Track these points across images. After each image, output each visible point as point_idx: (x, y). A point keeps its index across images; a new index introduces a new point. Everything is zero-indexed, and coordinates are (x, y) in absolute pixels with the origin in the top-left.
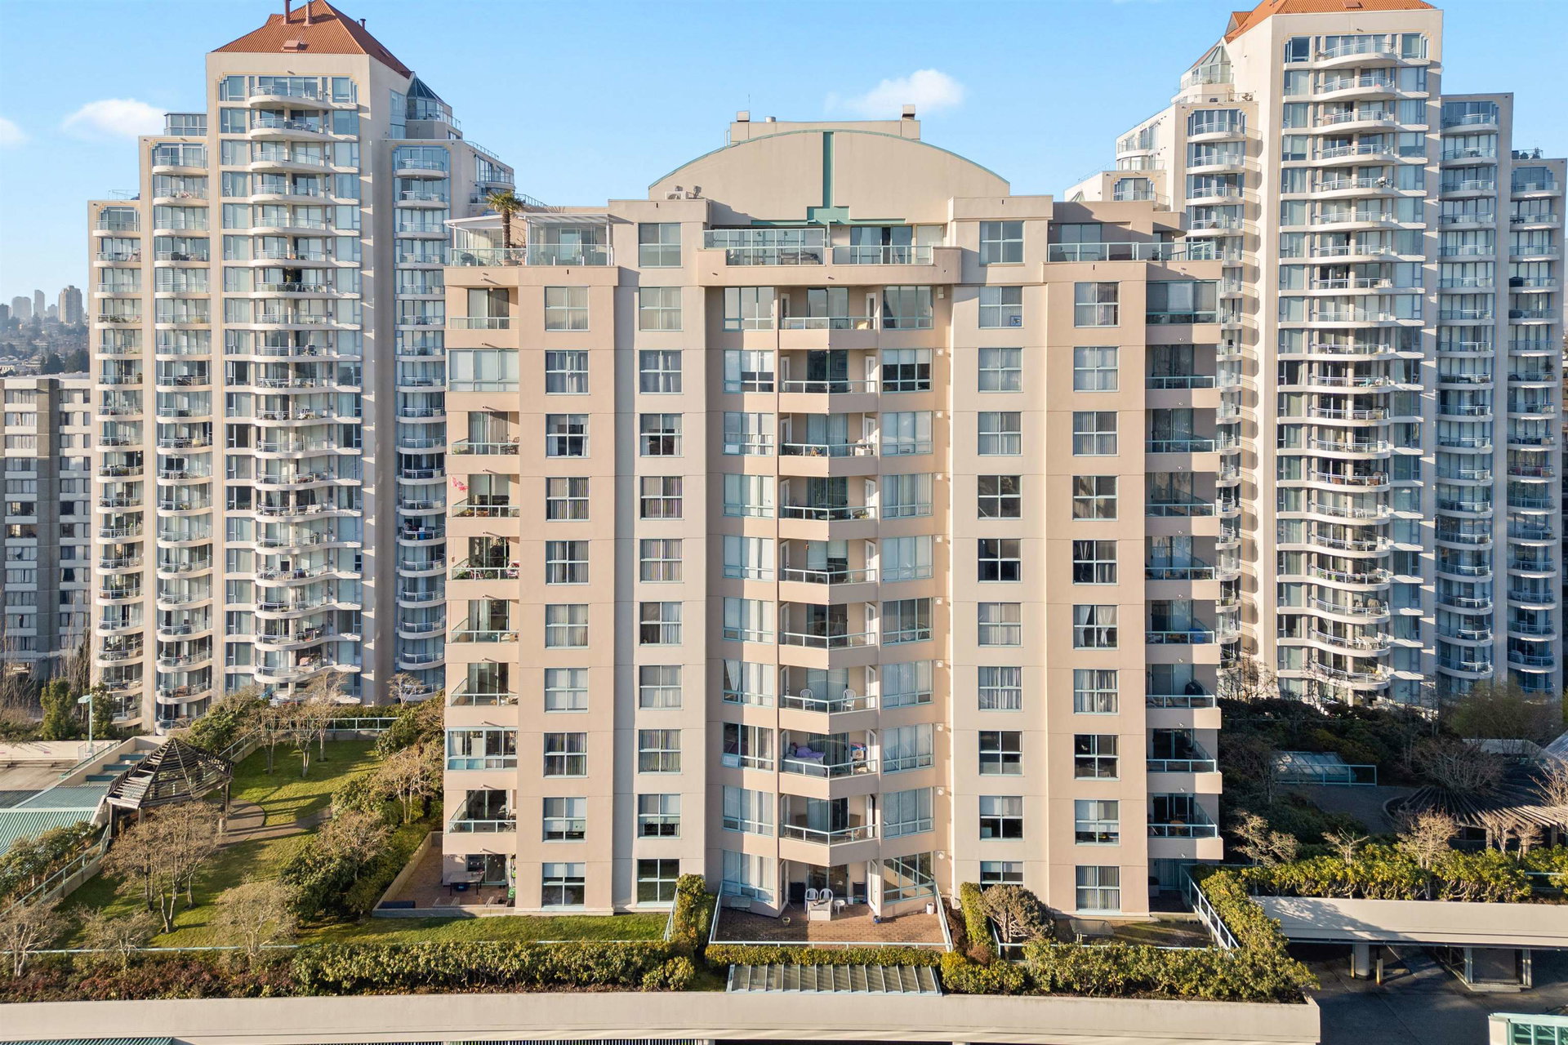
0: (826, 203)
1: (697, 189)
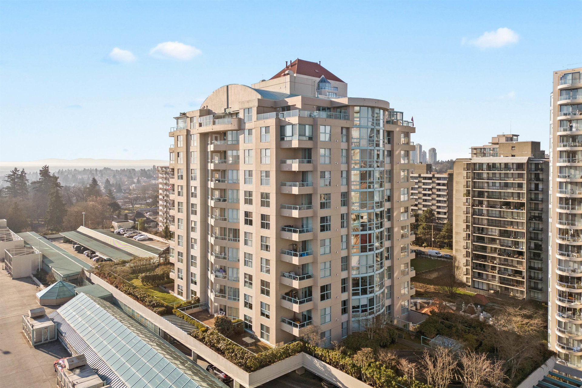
0: (228, 107)
1: (207, 106)
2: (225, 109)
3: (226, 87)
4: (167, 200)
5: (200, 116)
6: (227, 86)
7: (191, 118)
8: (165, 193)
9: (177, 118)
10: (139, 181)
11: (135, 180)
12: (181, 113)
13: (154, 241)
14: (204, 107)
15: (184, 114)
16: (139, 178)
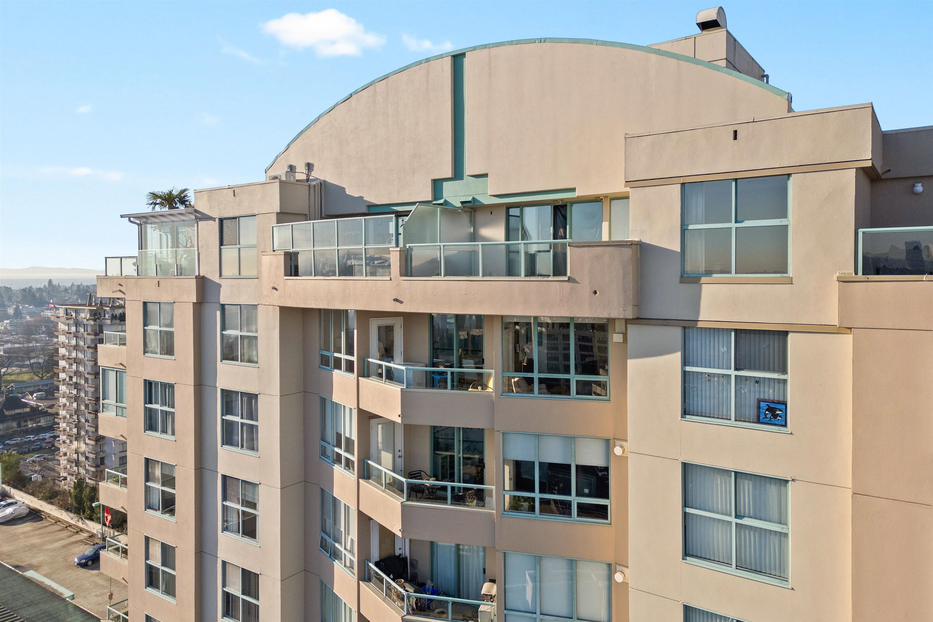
0: (458, 173)
1: (309, 166)
2: (437, 185)
3: (448, 62)
4: (79, 384)
5: (283, 216)
6: (458, 59)
7: (221, 221)
8: (74, 367)
9: (141, 221)
10: (18, 313)
11: (11, 311)
12: (155, 196)
13: (44, 523)
14: (292, 168)
15: (172, 200)
16: (18, 307)
